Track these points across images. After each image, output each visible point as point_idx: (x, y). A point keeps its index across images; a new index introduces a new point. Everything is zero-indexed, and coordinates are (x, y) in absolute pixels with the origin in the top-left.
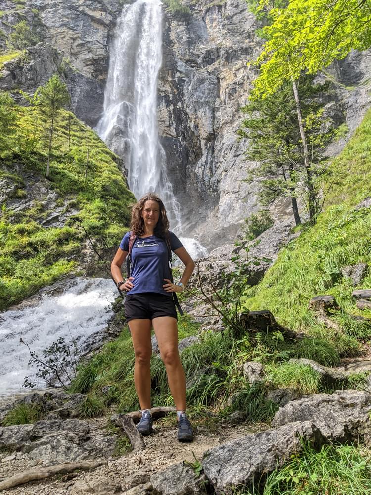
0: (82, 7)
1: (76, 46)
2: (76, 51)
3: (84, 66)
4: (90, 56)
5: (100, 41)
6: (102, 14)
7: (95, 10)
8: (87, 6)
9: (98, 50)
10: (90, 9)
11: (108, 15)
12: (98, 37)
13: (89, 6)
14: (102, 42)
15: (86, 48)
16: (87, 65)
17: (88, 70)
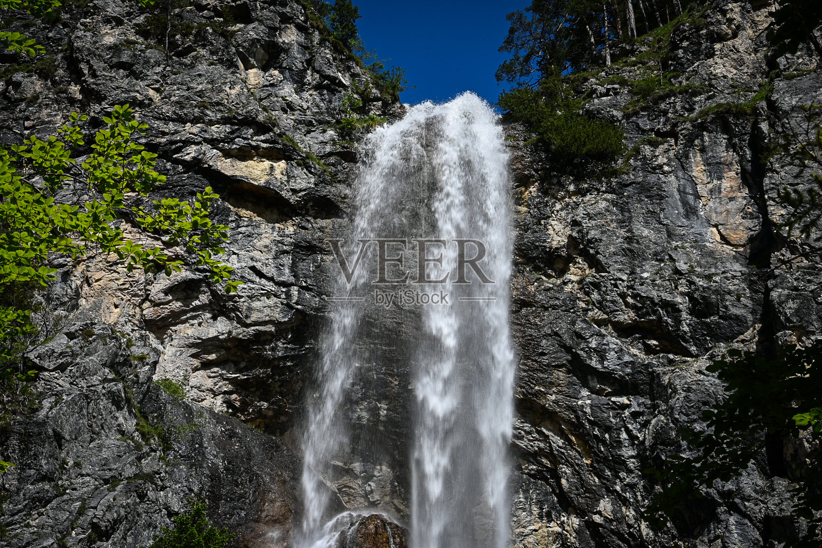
0: (194, 147)
1: (166, 292)
2: (165, 311)
3: (196, 369)
4: (220, 327)
5: (265, 270)
6: (272, 168)
7: (244, 154)
8: (214, 143)
9: (256, 304)
10: (227, 154)
11: (298, 171)
12: (257, 254)
13: (223, 141)
14: (270, 271)
15: (204, 298)
16: (206, 365)
17: (209, 383)
